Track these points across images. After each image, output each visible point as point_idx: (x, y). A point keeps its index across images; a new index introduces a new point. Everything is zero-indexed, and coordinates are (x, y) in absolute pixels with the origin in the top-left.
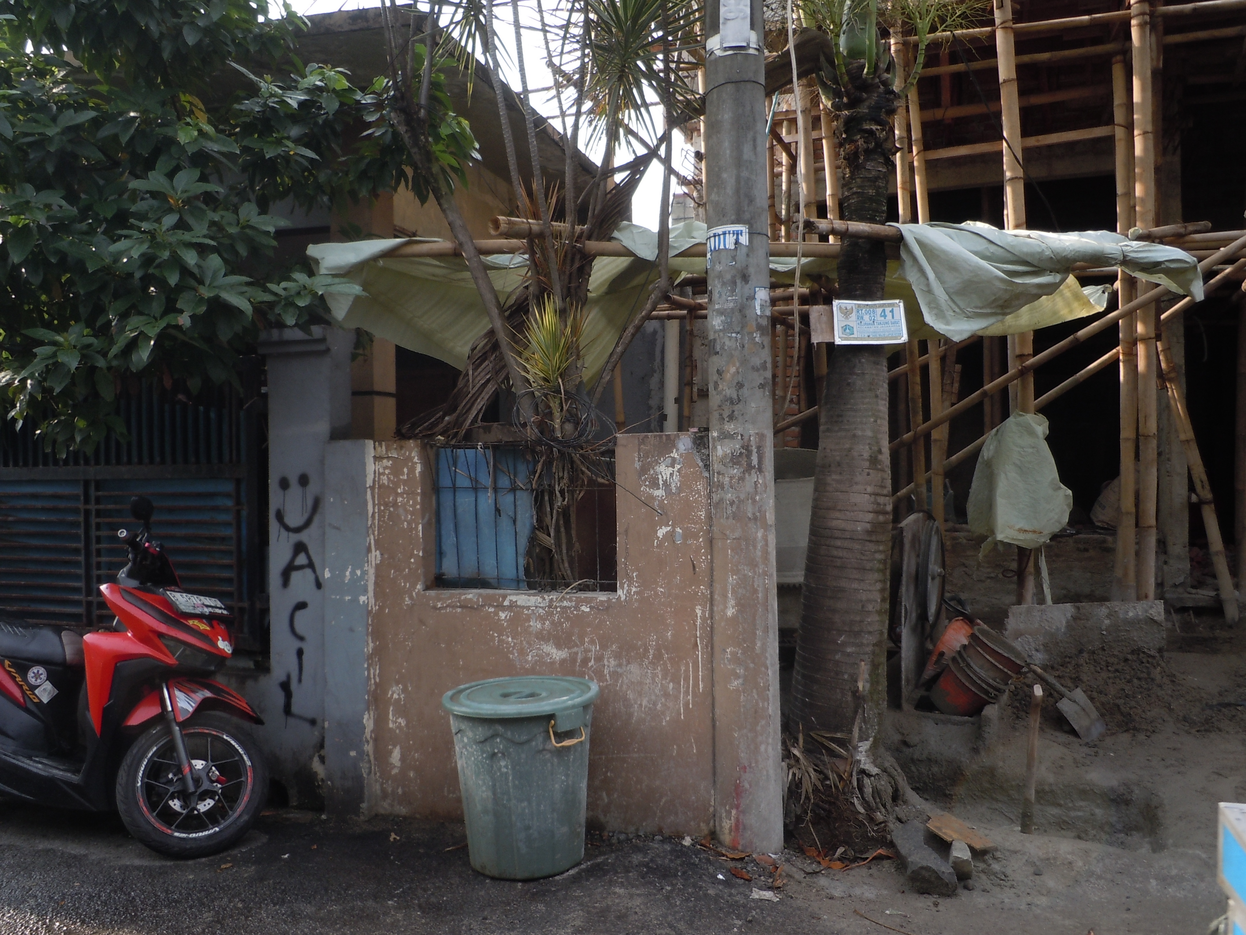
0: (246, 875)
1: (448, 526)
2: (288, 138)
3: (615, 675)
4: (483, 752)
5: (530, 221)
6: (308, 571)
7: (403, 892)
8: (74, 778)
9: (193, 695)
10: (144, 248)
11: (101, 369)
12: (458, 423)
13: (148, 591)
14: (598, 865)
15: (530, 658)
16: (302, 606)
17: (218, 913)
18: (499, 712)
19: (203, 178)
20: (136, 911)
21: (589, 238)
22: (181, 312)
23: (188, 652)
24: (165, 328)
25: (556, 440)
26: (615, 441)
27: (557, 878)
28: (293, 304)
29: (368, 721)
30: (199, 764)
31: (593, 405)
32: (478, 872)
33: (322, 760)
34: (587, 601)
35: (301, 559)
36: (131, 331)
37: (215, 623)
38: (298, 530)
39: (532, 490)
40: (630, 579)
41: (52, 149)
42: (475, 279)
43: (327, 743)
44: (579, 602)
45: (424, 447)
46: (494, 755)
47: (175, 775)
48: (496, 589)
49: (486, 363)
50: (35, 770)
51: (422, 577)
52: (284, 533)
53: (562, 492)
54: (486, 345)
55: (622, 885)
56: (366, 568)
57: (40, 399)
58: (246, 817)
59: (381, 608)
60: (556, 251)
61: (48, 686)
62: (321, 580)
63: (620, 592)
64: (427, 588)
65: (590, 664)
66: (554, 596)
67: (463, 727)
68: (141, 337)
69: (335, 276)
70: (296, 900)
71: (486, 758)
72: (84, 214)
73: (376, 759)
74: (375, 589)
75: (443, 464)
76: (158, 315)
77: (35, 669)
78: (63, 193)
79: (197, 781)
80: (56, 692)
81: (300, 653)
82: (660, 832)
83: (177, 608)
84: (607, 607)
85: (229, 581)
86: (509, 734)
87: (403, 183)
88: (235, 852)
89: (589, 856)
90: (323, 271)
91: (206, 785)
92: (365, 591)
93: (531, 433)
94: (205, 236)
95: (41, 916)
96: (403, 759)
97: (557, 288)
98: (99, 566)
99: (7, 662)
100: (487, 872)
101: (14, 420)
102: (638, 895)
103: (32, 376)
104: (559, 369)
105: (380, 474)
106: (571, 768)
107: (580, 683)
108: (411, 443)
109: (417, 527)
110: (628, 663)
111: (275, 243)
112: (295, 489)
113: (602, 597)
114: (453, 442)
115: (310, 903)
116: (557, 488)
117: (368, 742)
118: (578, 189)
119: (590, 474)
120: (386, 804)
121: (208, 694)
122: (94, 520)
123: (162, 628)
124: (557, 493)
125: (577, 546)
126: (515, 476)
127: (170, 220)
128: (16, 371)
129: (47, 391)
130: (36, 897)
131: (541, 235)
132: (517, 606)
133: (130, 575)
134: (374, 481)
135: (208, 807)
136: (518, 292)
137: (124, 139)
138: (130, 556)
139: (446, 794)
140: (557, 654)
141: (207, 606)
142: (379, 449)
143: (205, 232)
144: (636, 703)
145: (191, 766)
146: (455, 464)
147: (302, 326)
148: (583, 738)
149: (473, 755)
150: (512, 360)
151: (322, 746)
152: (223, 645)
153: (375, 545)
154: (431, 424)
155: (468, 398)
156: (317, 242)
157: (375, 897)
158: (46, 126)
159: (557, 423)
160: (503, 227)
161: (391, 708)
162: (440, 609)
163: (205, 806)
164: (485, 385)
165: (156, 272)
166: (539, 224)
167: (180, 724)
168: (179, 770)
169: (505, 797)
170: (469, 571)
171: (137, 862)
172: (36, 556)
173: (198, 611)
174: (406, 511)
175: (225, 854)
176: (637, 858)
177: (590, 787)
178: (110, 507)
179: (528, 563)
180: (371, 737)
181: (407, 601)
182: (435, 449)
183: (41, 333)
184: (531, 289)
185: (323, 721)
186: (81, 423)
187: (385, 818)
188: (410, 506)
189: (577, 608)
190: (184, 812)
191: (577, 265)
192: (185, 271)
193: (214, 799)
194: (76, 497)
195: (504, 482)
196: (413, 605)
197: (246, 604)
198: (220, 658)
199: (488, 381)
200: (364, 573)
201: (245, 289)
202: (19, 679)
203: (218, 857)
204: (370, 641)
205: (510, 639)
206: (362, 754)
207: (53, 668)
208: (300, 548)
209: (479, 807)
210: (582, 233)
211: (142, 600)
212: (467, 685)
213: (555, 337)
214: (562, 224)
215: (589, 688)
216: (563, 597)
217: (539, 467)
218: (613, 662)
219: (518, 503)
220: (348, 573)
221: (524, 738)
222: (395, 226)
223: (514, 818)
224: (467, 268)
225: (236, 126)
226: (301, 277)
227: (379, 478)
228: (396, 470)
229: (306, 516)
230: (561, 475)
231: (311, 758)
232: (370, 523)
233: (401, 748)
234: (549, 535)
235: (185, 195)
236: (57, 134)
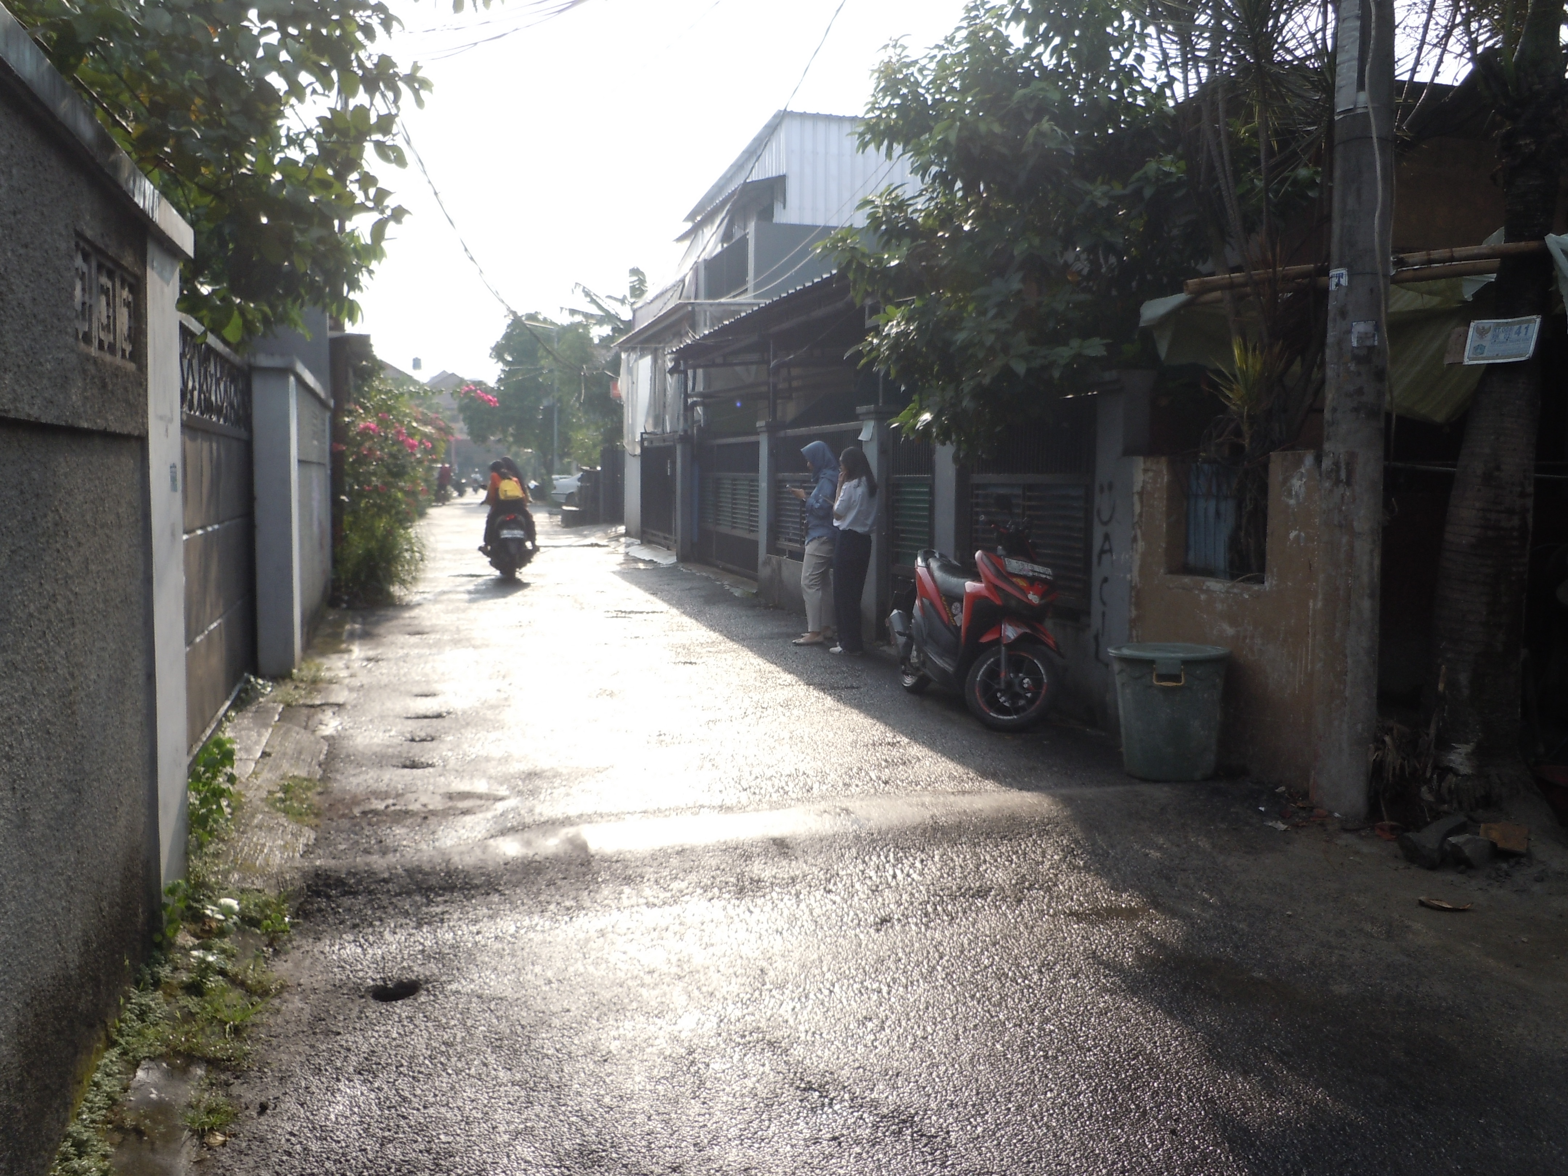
6: (1109, 556)
8: (951, 670)
9: (1017, 628)
15: (1215, 632)
16: (1105, 580)
25: (1247, 456)
26: (1269, 459)
34: (1248, 591)
35: (1107, 546)
37: (1034, 583)
38: (1105, 523)
39: (1235, 498)
40: (1273, 573)
45: (1169, 462)
48: (1200, 576)
50: (938, 663)
51: (1164, 564)
52: (1100, 525)
56: (1131, 554)
59: (1141, 584)
62: (1114, 561)
63: (1266, 584)
64: (1166, 572)
66: (1229, 583)
74: (1139, 570)
77: (955, 604)
79: (1009, 684)
81: (1103, 614)
83: (1009, 569)
84: (1259, 597)
91: (1017, 689)
92: (1130, 571)
99: (943, 598)
105: (1146, 483)
106: (1178, 706)
108: (1163, 459)
109: (1163, 525)
110: (1268, 642)
112: (1106, 494)
113: (1256, 587)
121: (1025, 630)
123: (996, 581)
132: (1211, 590)
134: (1143, 488)
140: (1229, 631)
141: (1034, 571)
142: (1147, 463)
144: (1271, 676)
145: (1006, 673)
148: (1182, 684)
152: (1033, 598)
159: (1247, 443)
162: (1171, 589)
167: (1006, 647)
173: (1022, 573)
174: (1158, 512)
181: (1156, 582)
182: (1174, 463)
188: (1160, 508)
189: (1242, 595)
195: (1222, 490)
196: (1159, 585)
198: (1031, 606)
200: (1130, 557)
202: (947, 609)
204: (1133, 610)
205: (1205, 616)
208: (1106, 537)
216: (1234, 585)
219: (1228, 508)
220: (1122, 557)
221: (1137, 675)
227: (1146, 485)
228: (1154, 480)
229: (1110, 514)
232: (1136, 519)
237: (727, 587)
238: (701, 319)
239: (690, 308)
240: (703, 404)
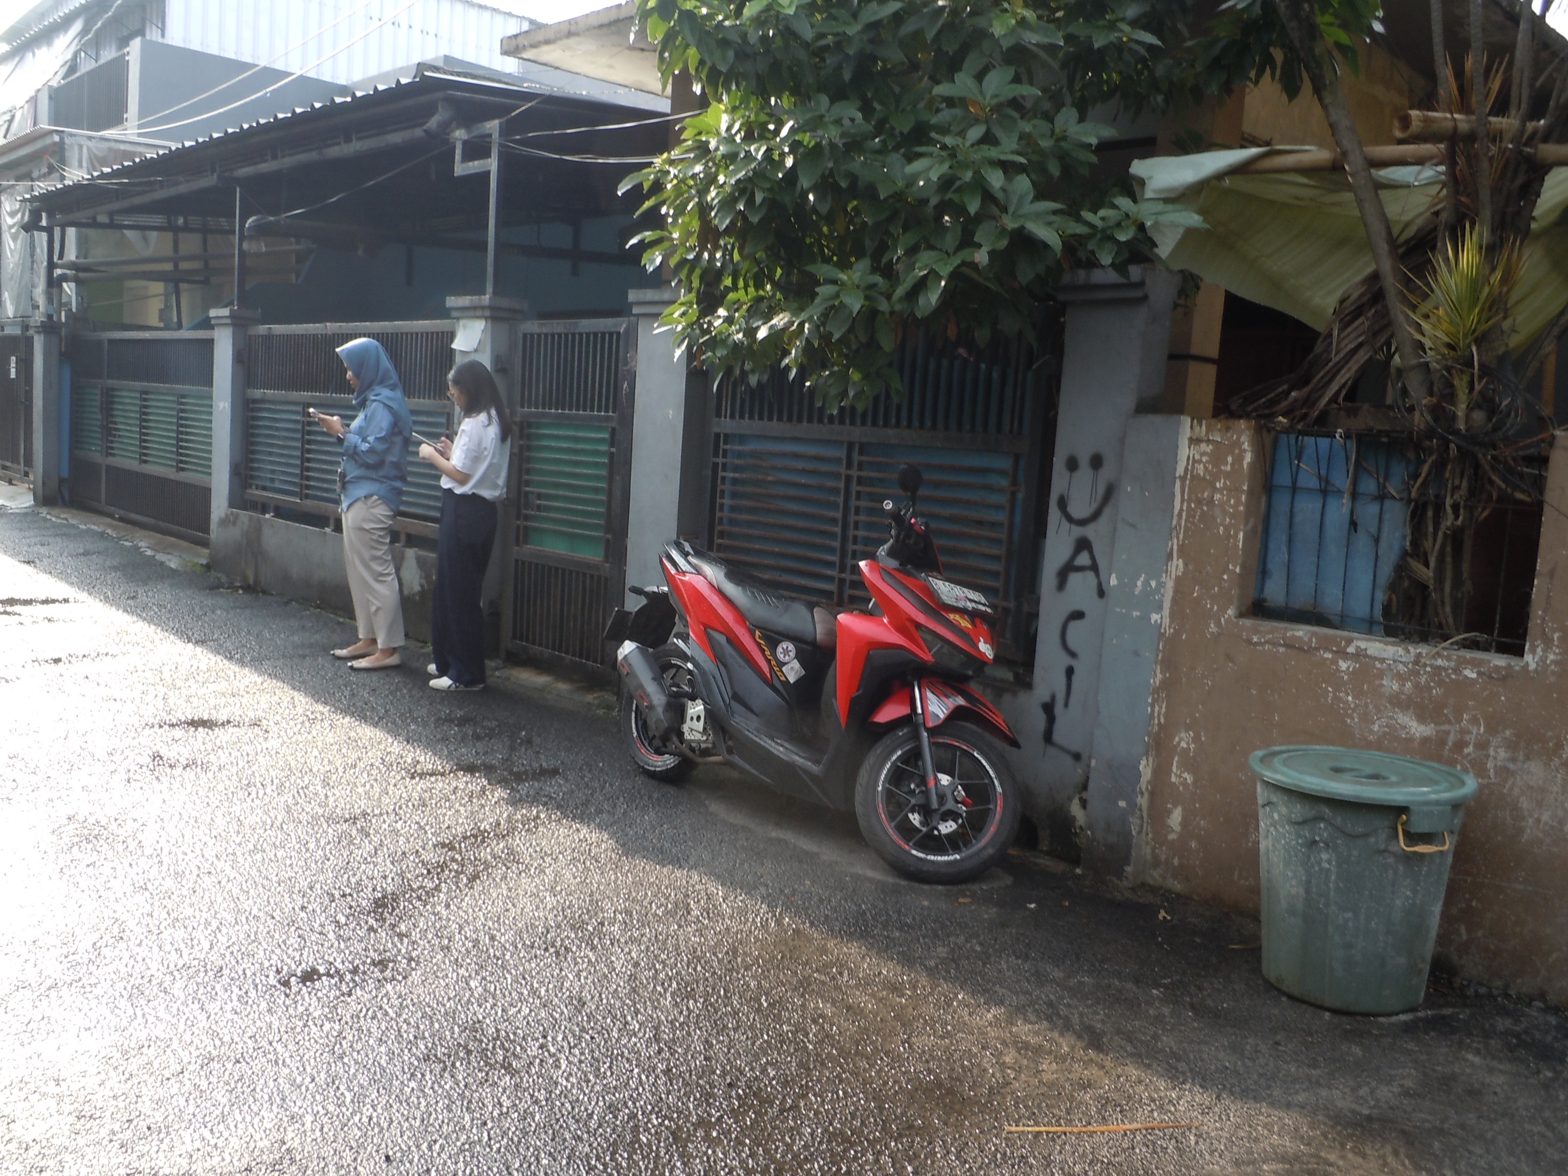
0: (986, 916)
1: (1279, 538)
2: (1123, 20)
3: (1504, 772)
4: (1299, 836)
5: (1456, 116)
6: (1090, 575)
7: (1171, 983)
8: (815, 769)
9: (945, 700)
10: (945, 168)
11: (883, 313)
12: (1309, 402)
13: (908, 574)
14: (1444, 1018)
15: (1376, 728)
16: (1078, 615)
17: (953, 950)
18: (1328, 790)
19: (1017, 80)
20: (866, 926)
21: (1546, 139)
22: (980, 246)
23: (945, 650)
24: (959, 266)
25: (1457, 432)
26: (1551, 442)
27: (1382, 1019)
28: (1112, 239)
29: (1146, 769)
30: (945, 779)
31: (1521, 387)
32: (1271, 985)
33: (1084, 804)
34: (1474, 663)
35: (1083, 559)
36: (921, 269)
37: (977, 621)
38: (1082, 523)
39: (1410, 501)
40: (1548, 643)
41: (851, 52)
42: (1360, 202)
43: (1091, 785)
44: (1462, 663)
45: (1259, 431)
46: (1315, 842)
47: (917, 786)
48: (1337, 628)
49: (1361, 320)
50: (775, 752)
51: (1235, 601)
52: (1065, 524)
53: (1455, 507)
54: (1362, 295)
55: (1478, 1052)
56: (1163, 579)
57: (816, 346)
58: (991, 851)
59: (1177, 633)
60: (1491, 159)
61: (796, 664)
62: (1105, 587)
63: (1528, 657)
64: (1241, 615)
65: (1466, 751)
66: (1423, 649)
67: (1274, 799)
68: (931, 276)
69: (1167, 201)
70: (1042, 959)
71: (1302, 845)
72: (879, 129)
73: (1149, 816)
74: (1171, 608)
75: (1283, 455)
76: (951, 251)
77: (784, 645)
78: (859, 103)
79: (942, 798)
80: (803, 672)
81: (1070, 671)
82: (1542, 996)
83: (939, 598)
84: (1506, 676)
85: (995, 575)
86: (1339, 820)
87: (1268, 71)
88: (975, 887)
89: (1429, 1003)
90: (1149, 194)
91: (950, 805)
92: (1159, 608)
93: (1420, 420)
94: (1012, 152)
95: (772, 907)
96: (1184, 823)
97: (1486, 213)
98: (855, 540)
99: (758, 633)
100: (1284, 988)
101: (788, 368)
102: (1501, 1071)
103: (810, 320)
104: (1474, 331)
105: (1194, 461)
106: (1422, 884)
107: (1450, 774)
108: (1242, 424)
109: (1236, 535)
110: (1528, 758)
111: (1094, 159)
112: (1085, 472)
113: (1499, 661)
114: (1299, 427)
115: (1058, 966)
116: (1449, 501)
117: (1142, 793)
118: (1538, 67)
119: (1503, 486)
120: (1156, 874)
121: (960, 701)
122: (854, 488)
123: (921, 618)
124: (1449, 509)
125: (1468, 586)
126: (1386, 478)
127: (975, 133)
128: (795, 313)
129: (826, 338)
130: (767, 886)
131: (1471, 137)
132: (1366, 656)
133: (891, 553)
134: (1186, 469)
135: (950, 830)
136: (1419, 222)
137: (930, 35)
138: (893, 532)
139: (1236, 878)
140: (1418, 729)
141: (971, 601)
142: (1197, 429)
143: (1015, 146)
144: (1531, 816)
145: (937, 780)
146: (1299, 457)
147: (1119, 267)
148: (1446, 847)
149: (1285, 837)
150: (1401, 318)
151: (1085, 787)
152: (985, 648)
153: (1178, 550)
154: (1270, 400)
155: (1327, 368)
156: (1143, 156)
157: (1137, 981)
158: (847, 24)
159: (1461, 410)
160: (1416, 125)
161: (1176, 759)
162: (1256, 644)
163: (947, 828)
164: (1354, 351)
165: (956, 198)
166: (1468, 121)
167: (928, 730)
168: (923, 781)
169: (1323, 900)
170: (1302, 599)
171: (870, 873)
172: (792, 521)
173: (961, 604)
174: (1225, 513)
175: (964, 887)
176: (1503, 1023)
177: (1445, 915)
178: (873, 474)
179: (1390, 601)
180: (1147, 789)
181: (1213, 628)
182: (1273, 433)
183: (822, 270)
184: (1444, 216)
185: (1090, 758)
186: (855, 376)
187: (1153, 890)
188: (1231, 506)
189: (1456, 670)
190: (924, 829)
191: (1520, 180)
192: (988, 196)
193: (956, 822)
194: (838, 461)
195: (1369, 485)
196: (1219, 634)
197: (1011, 605)
198: (979, 662)
199: (1360, 345)
200: (1161, 585)
201: (1053, 218)
202: (767, 653)
203: (955, 888)
204: (1158, 671)
205: (1350, 698)
206: (1133, 805)
207: (805, 646)
208: (1083, 544)
209: (1284, 904)
210: (1535, 132)
211: (903, 584)
212: (1283, 748)
213: (1475, 285)
214: (1505, 120)
215: (1463, 783)
216: (1438, 653)
217: (1425, 469)
218: (1502, 754)
219: (1386, 516)
220: (1139, 583)
221: (1360, 830)
222: (1243, 133)
223: (1330, 929)
224: (1349, 187)
225: (1058, 9)
226: (1124, 202)
227: (1193, 465)
228: (1217, 458)
229: (1095, 506)
230: (1457, 482)
231: (1070, 799)
232: (1174, 522)
233: (1184, 810)
234: (1427, 565)
235: (995, 101)
236: (858, 33)
237: (149, 553)
238: (73, 156)
239: (56, 138)
240: (78, 281)
